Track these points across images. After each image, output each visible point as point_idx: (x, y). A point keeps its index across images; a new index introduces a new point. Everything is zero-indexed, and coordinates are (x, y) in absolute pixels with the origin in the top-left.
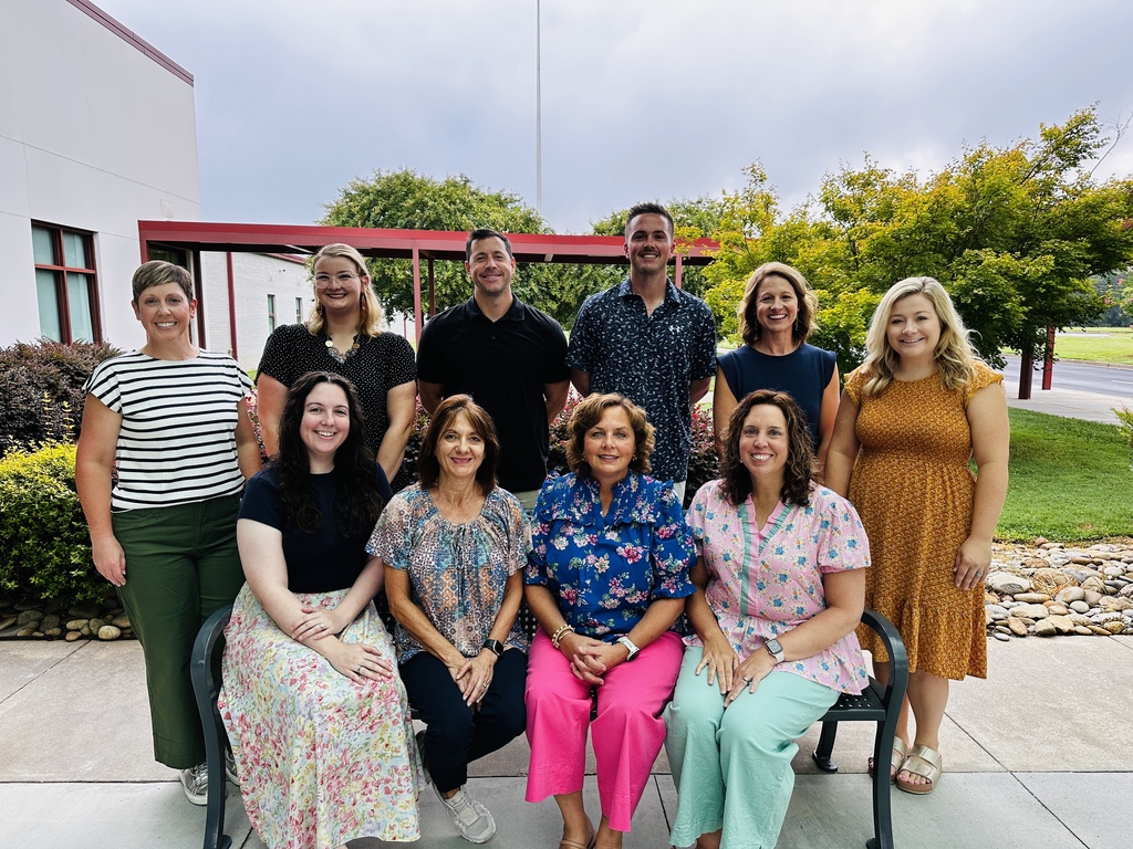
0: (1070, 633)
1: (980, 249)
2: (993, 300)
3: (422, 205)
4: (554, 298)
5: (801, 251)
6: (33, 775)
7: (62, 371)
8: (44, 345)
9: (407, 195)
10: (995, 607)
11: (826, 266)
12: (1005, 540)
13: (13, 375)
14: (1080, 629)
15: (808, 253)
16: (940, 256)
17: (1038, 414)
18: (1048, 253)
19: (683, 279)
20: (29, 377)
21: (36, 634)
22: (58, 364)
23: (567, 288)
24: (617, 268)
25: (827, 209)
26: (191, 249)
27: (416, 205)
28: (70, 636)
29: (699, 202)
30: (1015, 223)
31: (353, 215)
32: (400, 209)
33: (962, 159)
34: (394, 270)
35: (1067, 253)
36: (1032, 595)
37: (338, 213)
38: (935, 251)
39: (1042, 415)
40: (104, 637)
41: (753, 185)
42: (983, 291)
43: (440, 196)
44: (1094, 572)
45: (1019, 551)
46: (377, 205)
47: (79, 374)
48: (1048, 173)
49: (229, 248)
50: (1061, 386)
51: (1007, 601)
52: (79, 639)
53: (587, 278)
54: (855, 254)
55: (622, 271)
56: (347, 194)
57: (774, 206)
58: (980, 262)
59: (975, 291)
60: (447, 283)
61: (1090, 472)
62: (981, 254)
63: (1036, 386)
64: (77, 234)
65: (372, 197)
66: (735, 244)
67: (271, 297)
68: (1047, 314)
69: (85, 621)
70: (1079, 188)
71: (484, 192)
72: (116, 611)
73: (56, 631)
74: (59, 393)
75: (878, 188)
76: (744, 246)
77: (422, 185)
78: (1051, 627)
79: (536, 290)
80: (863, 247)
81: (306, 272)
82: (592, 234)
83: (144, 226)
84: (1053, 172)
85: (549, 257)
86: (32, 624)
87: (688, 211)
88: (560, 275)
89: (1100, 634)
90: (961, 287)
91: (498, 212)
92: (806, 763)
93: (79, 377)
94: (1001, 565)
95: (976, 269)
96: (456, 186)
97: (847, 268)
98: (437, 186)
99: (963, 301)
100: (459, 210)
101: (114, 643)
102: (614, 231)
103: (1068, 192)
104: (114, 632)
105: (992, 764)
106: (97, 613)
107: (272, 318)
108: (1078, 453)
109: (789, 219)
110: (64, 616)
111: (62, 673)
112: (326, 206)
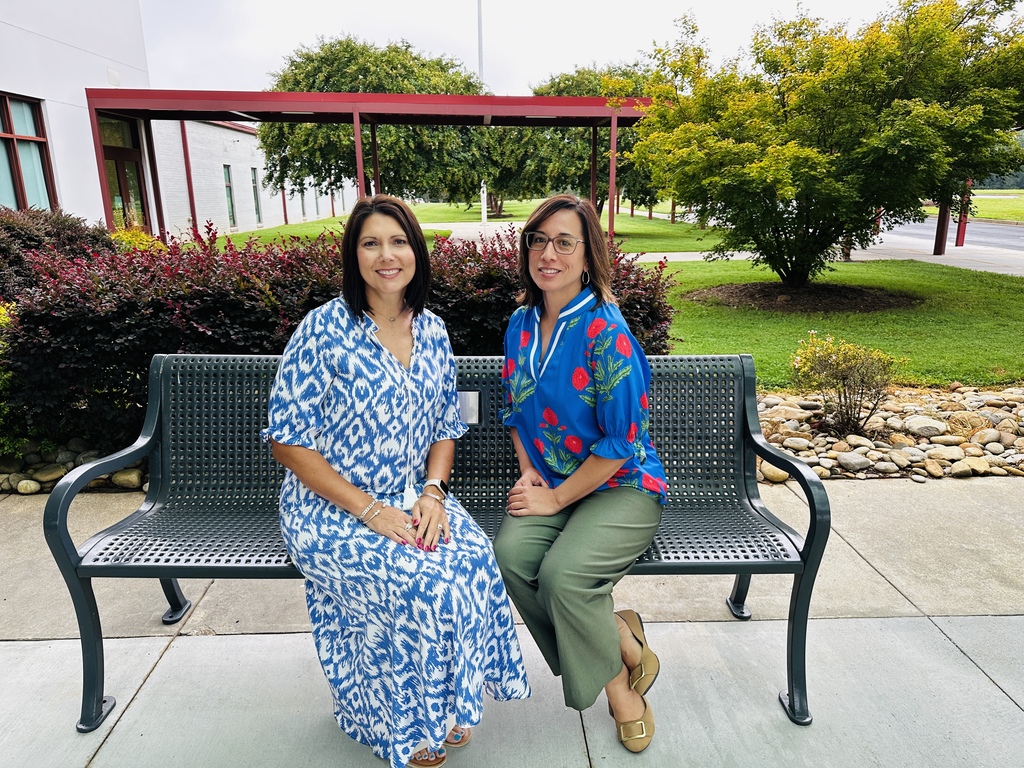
0: (986, 474)
1: (909, 99)
2: (920, 151)
3: (365, 71)
4: (495, 164)
5: (730, 103)
7: (12, 236)
9: (349, 61)
10: (912, 450)
11: (755, 119)
12: (921, 385)
14: (995, 470)
15: (735, 106)
16: (869, 107)
17: (952, 268)
18: (977, 102)
19: (618, 143)
22: (8, 229)
23: (508, 153)
24: (555, 131)
25: (758, 61)
26: (141, 117)
27: (359, 71)
29: (635, 65)
30: (944, 71)
31: (299, 82)
32: (344, 75)
34: (339, 136)
35: (996, 101)
36: (948, 438)
37: (284, 81)
38: (864, 102)
39: (956, 269)
40: (23, 491)
41: (685, 37)
42: (911, 141)
43: (382, 61)
44: (1008, 414)
45: (934, 395)
46: (321, 72)
47: (31, 239)
48: (982, 18)
49: (181, 116)
50: (972, 242)
51: (924, 444)
53: (527, 143)
54: (784, 107)
55: (561, 135)
56: (293, 62)
57: (705, 60)
58: (909, 113)
59: (902, 142)
60: (390, 148)
61: (1004, 320)
62: (910, 103)
63: (950, 244)
64: (24, 102)
65: (316, 64)
66: (667, 98)
67: (227, 167)
68: (970, 166)
69: (6, 476)
70: (1011, 34)
71: (426, 57)
72: (39, 466)
75: (809, 37)
76: (676, 100)
77: (364, 51)
78: (967, 468)
79: (478, 155)
80: (793, 99)
81: (257, 142)
82: (531, 96)
83: (92, 94)
84: (986, 17)
85: (488, 120)
87: (625, 74)
88: (500, 140)
89: (1015, 475)
90: (888, 138)
91: (440, 76)
92: (719, 610)
93: (31, 242)
94: (917, 409)
95: (904, 119)
96: (397, 52)
97: (776, 122)
98: (379, 52)
99: (890, 152)
100: (401, 75)
101: (33, 497)
102: (552, 95)
103: (999, 38)
104: (32, 486)
105: (909, 609)
106: (18, 468)
107: (229, 188)
108: (990, 303)
109: (719, 72)
112: (274, 75)
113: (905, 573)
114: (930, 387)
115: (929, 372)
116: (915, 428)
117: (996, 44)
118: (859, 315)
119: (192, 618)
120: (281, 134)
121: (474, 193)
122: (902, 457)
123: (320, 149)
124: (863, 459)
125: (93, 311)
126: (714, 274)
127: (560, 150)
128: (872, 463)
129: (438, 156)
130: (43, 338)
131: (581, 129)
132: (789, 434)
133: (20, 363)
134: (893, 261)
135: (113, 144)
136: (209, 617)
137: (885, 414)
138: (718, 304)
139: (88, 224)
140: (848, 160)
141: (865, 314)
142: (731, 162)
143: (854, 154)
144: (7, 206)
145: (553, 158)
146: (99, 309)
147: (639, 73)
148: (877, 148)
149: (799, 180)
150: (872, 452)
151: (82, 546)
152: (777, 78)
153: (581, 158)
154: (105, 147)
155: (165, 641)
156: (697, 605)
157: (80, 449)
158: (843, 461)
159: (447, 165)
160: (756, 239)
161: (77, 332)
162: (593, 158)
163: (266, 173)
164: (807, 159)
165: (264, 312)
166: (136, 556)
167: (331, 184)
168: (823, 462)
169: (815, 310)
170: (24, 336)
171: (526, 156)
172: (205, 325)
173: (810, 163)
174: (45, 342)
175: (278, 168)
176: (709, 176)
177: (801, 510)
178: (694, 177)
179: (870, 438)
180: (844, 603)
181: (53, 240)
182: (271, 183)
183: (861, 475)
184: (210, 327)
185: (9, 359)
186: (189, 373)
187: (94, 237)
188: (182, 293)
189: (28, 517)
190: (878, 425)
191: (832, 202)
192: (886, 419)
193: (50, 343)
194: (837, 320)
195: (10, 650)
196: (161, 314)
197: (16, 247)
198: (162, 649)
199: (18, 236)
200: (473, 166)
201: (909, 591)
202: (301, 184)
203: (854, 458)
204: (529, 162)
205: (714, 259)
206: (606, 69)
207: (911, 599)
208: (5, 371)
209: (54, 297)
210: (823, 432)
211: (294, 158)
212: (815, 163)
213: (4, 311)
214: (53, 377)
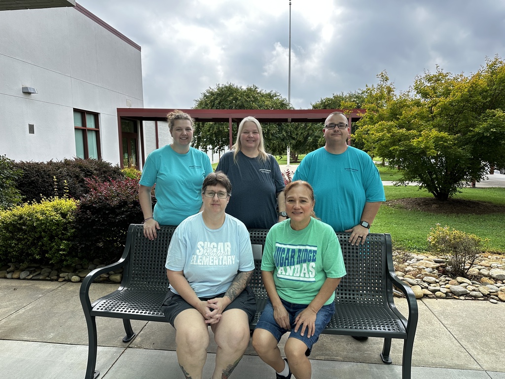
1: (494, 109)
2: (501, 134)
3: (236, 99)
4: (294, 139)
5: (404, 112)
6: (28, 338)
7: (81, 170)
8: (76, 159)
9: (230, 95)
10: (492, 286)
11: (416, 119)
13: (61, 172)
15: (406, 113)
16: (474, 113)
20: (67, 172)
21: (47, 278)
22: (80, 167)
23: (300, 134)
25: (418, 93)
26: (138, 119)
27: (233, 99)
28: (60, 280)
31: (207, 104)
32: (227, 101)
33: (485, 66)
34: (223, 128)
37: (201, 104)
38: (471, 111)
40: (73, 281)
41: (382, 82)
42: (496, 129)
43: (244, 95)
46: (217, 100)
49: (156, 119)
51: (499, 284)
52: (63, 281)
53: (309, 129)
54: (431, 113)
56: (205, 95)
57: (393, 93)
58: (494, 116)
59: (492, 130)
62: (495, 111)
64: (92, 114)
65: (215, 96)
66: (373, 110)
69: (67, 274)
71: (264, 92)
72: (80, 270)
73: (55, 277)
74: (80, 179)
75: (443, 82)
76: (377, 111)
77: (236, 90)
79: (285, 135)
80: (435, 110)
82: (312, 109)
83: (119, 110)
85: (290, 120)
86: (46, 274)
87: (357, 97)
88: (296, 128)
90: (484, 128)
91: (269, 101)
92: (376, 358)
93: (88, 173)
94: (498, 265)
95: (492, 119)
96: (251, 90)
97: (427, 121)
98: (243, 91)
99: (485, 134)
100: (252, 101)
101: (77, 283)
102: (322, 108)
104: (77, 278)
105: (476, 366)
106: (72, 271)
109: (398, 98)
110: (59, 271)
111: (52, 295)
112: (196, 101)
113: (477, 349)
116: (495, 275)
118: (475, 216)
119: (135, 340)
120: (199, 126)
121: (284, 152)
122: (485, 290)
123: (215, 133)
124: (464, 289)
125: (109, 205)
126: (401, 192)
128: (468, 292)
129: (267, 136)
130: (89, 215)
132: (426, 275)
133: (78, 226)
135: (127, 131)
136: (142, 341)
137: (480, 267)
138: (401, 208)
139: (112, 165)
140: (465, 139)
141: (479, 216)
142: (405, 140)
143: (467, 136)
144: (80, 157)
146: (112, 204)
148: (479, 133)
149: (438, 147)
150: (469, 286)
151: (94, 303)
152: (427, 100)
154: (123, 133)
155: (122, 350)
156: (366, 355)
157: (98, 264)
158: (453, 290)
159: (271, 140)
160: (420, 176)
161: (102, 213)
164: (442, 138)
166: (114, 309)
167: (218, 148)
168: (442, 289)
169: (452, 212)
170: (81, 214)
171: (308, 135)
173: (444, 140)
174: (89, 217)
175: (196, 142)
176: (393, 146)
177: (427, 313)
178: (386, 146)
179: (470, 280)
180: (441, 360)
181: (98, 172)
183: (462, 298)
185: (74, 224)
187: (114, 171)
189: (74, 292)
190: (475, 272)
191: (457, 159)
192: (480, 270)
193: (91, 217)
194: (463, 218)
195: (60, 348)
196: (136, 207)
197: (82, 175)
198: (121, 353)
199: (83, 170)
200: (283, 140)
201: (478, 357)
202: (206, 148)
203: (459, 288)
204: (309, 138)
205: (399, 186)
206: (348, 95)
207: (478, 361)
208: (72, 229)
209: (94, 199)
210: (445, 275)
211: (203, 137)
212: (446, 139)
213: (74, 203)
214: (90, 232)
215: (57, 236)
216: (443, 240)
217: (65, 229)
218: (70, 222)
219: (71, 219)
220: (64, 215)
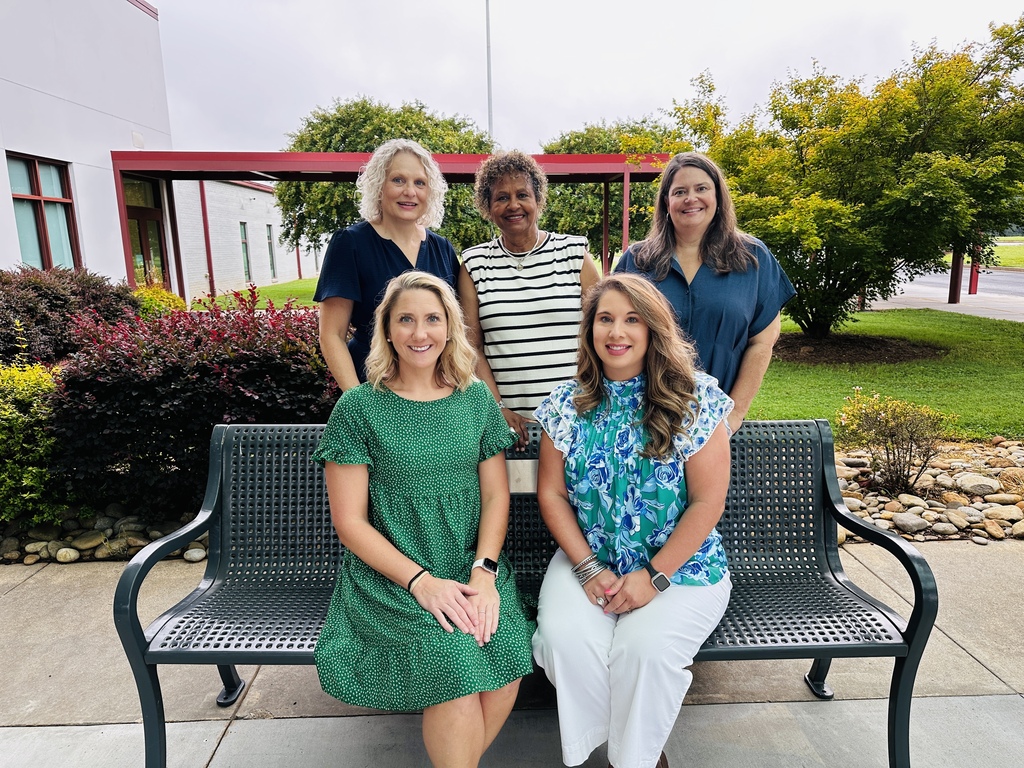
1: (929, 152)
2: (943, 203)
3: (380, 131)
5: (751, 158)
7: (39, 295)
8: (23, 271)
9: (365, 122)
10: (968, 510)
11: (776, 174)
12: (962, 439)
15: (756, 160)
16: (889, 160)
17: (970, 317)
18: (999, 154)
20: (7, 301)
22: (36, 288)
24: (566, 187)
25: (776, 117)
26: (164, 178)
27: (374, 131)
28: (29, 560)
29: (643, 122)
30: (962, 125)
31: (316, 143)
32: (359, 135)
33: (910, 62)
35: (1017, 154)
36: (1002, 496)
37: (301, 141)
38: (884, 155)
39: (974, 318)
40: (62, 560)
41: (701, 96)
42: (934, 193)
43: (397, 122)
45: (978, 450)
46: (337, 132)
47: (57, 298)
48: (997, 74)
49: (200, 176)
50: (985, 290)
51: (978, 504)
52: (37, 562)
54: (802, 161)
55: (571, 191)
56: (309, 123)
57: (721, 117)
58: (929, 165)
59: (925, 194)
62: (931, 157)
63: (964, 292)
64: (53, 164)
65: (332, 125)
68: (990, 217)
69: (44, 544)
71: (439, 117)
72: (77, 533)
73: (15, 555)
74: (38, 316)
75: (826, 95)
77: (379, 112)
80: (811, 154)
81: (275, 200)
82: (542, 153)
83: (117, 156)
84: (1001, 73)
87: (634, 131)
90: (911, 190)
91: (453, 136)
92: (799, 689)
93: (57, 302)
94: (965, 465)
95: (925, 172)
96: (411, 112)
97: (795, 177)
98: (394, 112)
99: (913, 204)
101: (72, 566)
102: (563, 152)
103: (1016, 93)
104: (72, 554)
105: (998, 686)
106: (56, 535)
107: (245, 244)
108: (1017, 353)
109: (738, 129)
110: (23, 539)
111: (15, 599)
112: (290, 136)
113: (986, 646)
114: (971, 441)
115: (968, 425)
116: (968, 486)
117: (1013, 99)
118: (885, 366)
119: (247, 699)
120: (298, 192)
122: (959, 518)
123: (337, 207)
124: (919, 520)
125: (137, 376)
127: (571, 205)
128: (929, 524)
129: (451, 212)
130: (89, 404)
131: (591, 185)
133: (64, 430)
134: (909, 310)
135: (134, 204)
136: (265, 699)
137: (934, 471)
139: (111, 282)
140: (870, 212)
141: (892, 366)
142: (753, 216)
143: (875, 207)
144: (33, 265)
145: (565, 213)
146: (145, 374)
147: (648, 130)
148: (900, 200)
149: (823, 231)
150: (927, 512)
151: (149, 628)
152: (795, 134)
153: (591, 213)
154: (128, 207)
155: (221, 727)
156: (775, 683)
157: (118, 515)
158: (899, 523)
159: (461, 221)
161: (122, 398)
162: (605, 213)
163: (283, 230)
164: (830, 211)
165: (310, 374)
168: (878, 523)
169: (840, 361)
170: (69, 402)
172: (251, 389)
173: (833, 215)
174: (90, 407)
175: (294, 225)
179: (922, 497)
181: (78, 299)
182: (288, 240)
183: (919, 537)
184: (257, 391)
185: (52, 425)
186: (251, 444)
187: (118, 295)
188: (227, 357)
189: (69, 588)
190: (928, 483)
191: (857, 252)
192: (935, 477)
193: (95, 408)
194: (865, 370)
196: (206, 379)
197: (43, 306)
198: (220, 735)
199: (45, 295)
201: (995, 665)
202: (317, 241)
203: (909, 519)
206: (614, 126)
207: (997, 674)
208: (48, 437)
209: (99, 362)
210: (872, 491)
211: (310, 215)
212: (839, 214)
213: (48, 376)
214: (96, 443)
215: (11, 455)
216: (869, 420)
217: (30, 439)
218: (39, 422)
219: (44, 414)
220: (23, 406)
